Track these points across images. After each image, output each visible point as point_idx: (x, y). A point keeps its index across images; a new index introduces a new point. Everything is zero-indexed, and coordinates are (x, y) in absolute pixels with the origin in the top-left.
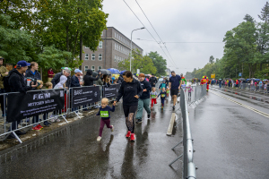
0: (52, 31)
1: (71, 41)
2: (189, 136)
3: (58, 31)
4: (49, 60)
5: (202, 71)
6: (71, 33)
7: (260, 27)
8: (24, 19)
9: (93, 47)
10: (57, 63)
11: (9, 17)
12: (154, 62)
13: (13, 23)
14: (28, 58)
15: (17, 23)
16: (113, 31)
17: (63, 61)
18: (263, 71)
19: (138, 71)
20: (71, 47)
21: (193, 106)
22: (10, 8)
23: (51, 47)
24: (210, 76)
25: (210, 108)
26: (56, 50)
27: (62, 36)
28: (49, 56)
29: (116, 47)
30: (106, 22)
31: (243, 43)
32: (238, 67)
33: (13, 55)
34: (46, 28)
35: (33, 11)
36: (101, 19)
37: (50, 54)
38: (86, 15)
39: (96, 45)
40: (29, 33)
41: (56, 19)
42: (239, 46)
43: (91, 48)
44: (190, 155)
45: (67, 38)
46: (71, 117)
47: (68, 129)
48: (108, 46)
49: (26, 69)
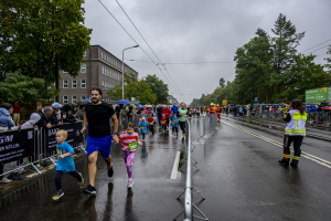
0: (17, 51)
1: (43, 64)
3: (26, 52)
4: (14, 90)
5: (211, 98)
6: (44, 54)
7: (274, 43)
9: (74, 72)
10: (24, 93)
12: (153, 88)
16: (99, 50)
17: (32, 92)
18: (282, 94)
19: (133, 99)
20: (45, 73)
21: (202, 142)
23: (16, 74)
24: (221, 103)
25: (222, 142)
26: (23, 77)
28: (11, 85)
29: (104, 70)
30: (89, 39)
31: (257, 61)
32: (253, 91)
34: (9, 49)
36: (85, 34)
38: (64, 30)
39: (78, 68)
41: (23, 36)
42: (252, 65)
43: (71, 73)
45: (38, 61)
46: (45, 165)
47: (41, 183)
48: (94, 69)
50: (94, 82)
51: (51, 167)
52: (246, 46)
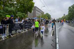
0: (20, 8)
1: (25, 10)
2: (57, 36)
3: (21, 8)
5: (61, 18)
6: (25, 8)
8: (12, 5)
9: (31, 12)
10: (21, 16)
11: (9, 4)
12: (47, 16)
13: (10, 6)
14: (14, 15)
16: (36, 7)
17: (23, 16)
20: (25, 12)
21: (59, 28)
22: (9, 2)
23: (20, 12)
26: (21, 13)
27: (22, 9)
28: (19, 15)
29: (37, 12)
30: (34, 5)
32: (72, 17)
34: (18, 7)
35: (15, 3)
37: (19, 14)
38: (29, 3)
41: (21, 5)
42: (73, 11)
44: (57, 42)
46: (25, 31)
47: (24, 34)
48: (35, 12)
49: (13, 17)
50: (34, 14)
51: (26, 31)
52: (71, 6)
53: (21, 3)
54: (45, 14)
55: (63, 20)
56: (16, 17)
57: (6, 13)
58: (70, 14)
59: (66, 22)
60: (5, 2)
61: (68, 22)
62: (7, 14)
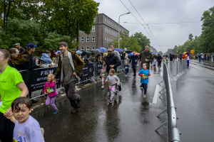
0: (55, 19)
1: (69, 27)
2: (172, 104)
3: (59, 19)
4: (53, 43)
5: (183, 47)
6: (70, 21)
8: (32, 11)
9: (87, 31)
11: (22, 11)
12: (139, 42)
13: (25, 15)
14: (36, 43)
15: (28, 15)
16: (104, 16)
19: (125, 48)
20: (70, 32)
21: (175, 79)
22: (22, 4)
23: (54, 33)
25: (190, 80)
26: (58, 35)
27: (62, 23)
28: (52, 40)
29: (106, 30)
30: (97, 9)
33: (25, 40)
34: (50, 18)
35: (40, 4)
36: (94, 6)
37: (52, 37)
38: (81, 5)
39: (90, 28)
40: (37, 22)
41: (58, 10)
44: (174, 121)
45: (66, 25)
48: (100, 30)
49: (34, 50)
50: (100, 38)
52: (211, 9)
53: (57, 6)
54: (132, 37)
55: (187, 54)
56: (42, 48)
57: (13, 36)
58: (207, 32)
59: (196, 58)
60: (10, 3)
61: (203, 57)
62: (14, 39)
